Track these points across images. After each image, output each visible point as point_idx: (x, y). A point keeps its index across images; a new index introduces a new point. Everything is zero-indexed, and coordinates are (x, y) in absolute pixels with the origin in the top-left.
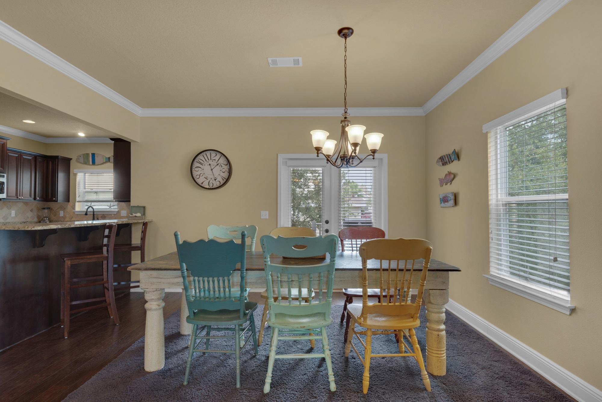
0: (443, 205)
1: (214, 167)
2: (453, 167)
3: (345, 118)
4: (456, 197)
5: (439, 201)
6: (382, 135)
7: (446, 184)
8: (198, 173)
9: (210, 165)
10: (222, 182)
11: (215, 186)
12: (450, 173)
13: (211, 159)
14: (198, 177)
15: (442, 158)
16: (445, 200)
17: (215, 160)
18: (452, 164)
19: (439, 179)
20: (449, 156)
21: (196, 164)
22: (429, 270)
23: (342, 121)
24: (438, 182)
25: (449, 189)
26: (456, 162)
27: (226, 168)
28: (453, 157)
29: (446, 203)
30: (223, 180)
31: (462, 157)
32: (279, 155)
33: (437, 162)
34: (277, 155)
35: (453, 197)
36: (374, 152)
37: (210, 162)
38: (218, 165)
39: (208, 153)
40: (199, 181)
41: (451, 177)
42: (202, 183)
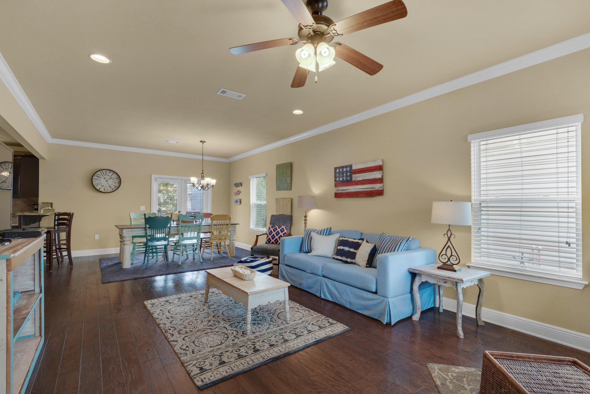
0: (236, 204)
1: (108, 179)
2: (240, 188)
3: (203, 173)
4: (240, 200)
5: (234, 202)
6: (216, 180)
7: (237, 195)
8: (97, 183)
9: (105, 178)
10: (114, 189)
11: (109, 191)
12: (239, 191)
13: (106, 175)
14: (96, 185)
15: (235, 184)
16: (236, 202)
17: (109, 175)
18: (239, 187)
19: (235, 193)
20: (238, 184)
21: (95, 177)
22: (231, 224)
23: (201, 174)
24: (234, 194)
25: (238, 197)
26: (240, 187)
27: (117, 181)
28: (240, 185)
29: (237, 203)
30: (115, 188)
31: (243, 185)
32: (152, 175)
33: (234, 185)
34: (151, 175)
35: (239, 201)
36: (213, 186)
37: (105, 177)
38: (111, 178)
39: (104, 171)
40: (98, 188)
41: (239, 193)
42: (99, 189)
